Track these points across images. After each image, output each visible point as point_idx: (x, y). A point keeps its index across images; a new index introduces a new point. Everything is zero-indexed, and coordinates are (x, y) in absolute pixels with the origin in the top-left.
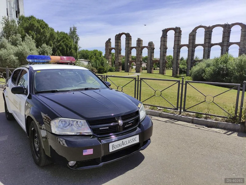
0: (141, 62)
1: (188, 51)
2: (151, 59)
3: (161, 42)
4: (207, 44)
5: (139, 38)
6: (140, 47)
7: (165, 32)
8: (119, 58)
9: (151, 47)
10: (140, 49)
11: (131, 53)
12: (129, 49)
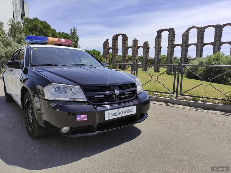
0: (137, 60)
1: (182, 50)
2: (146, 58)
3: (156, 42)
4: (200, 44)
5: (135, 38)
6: (135, 47)
7: (160, 32)
8: (117, 58)
9: (146, 46)
10: (136, 49)
11: (127, 52)
12: (125, 48)
